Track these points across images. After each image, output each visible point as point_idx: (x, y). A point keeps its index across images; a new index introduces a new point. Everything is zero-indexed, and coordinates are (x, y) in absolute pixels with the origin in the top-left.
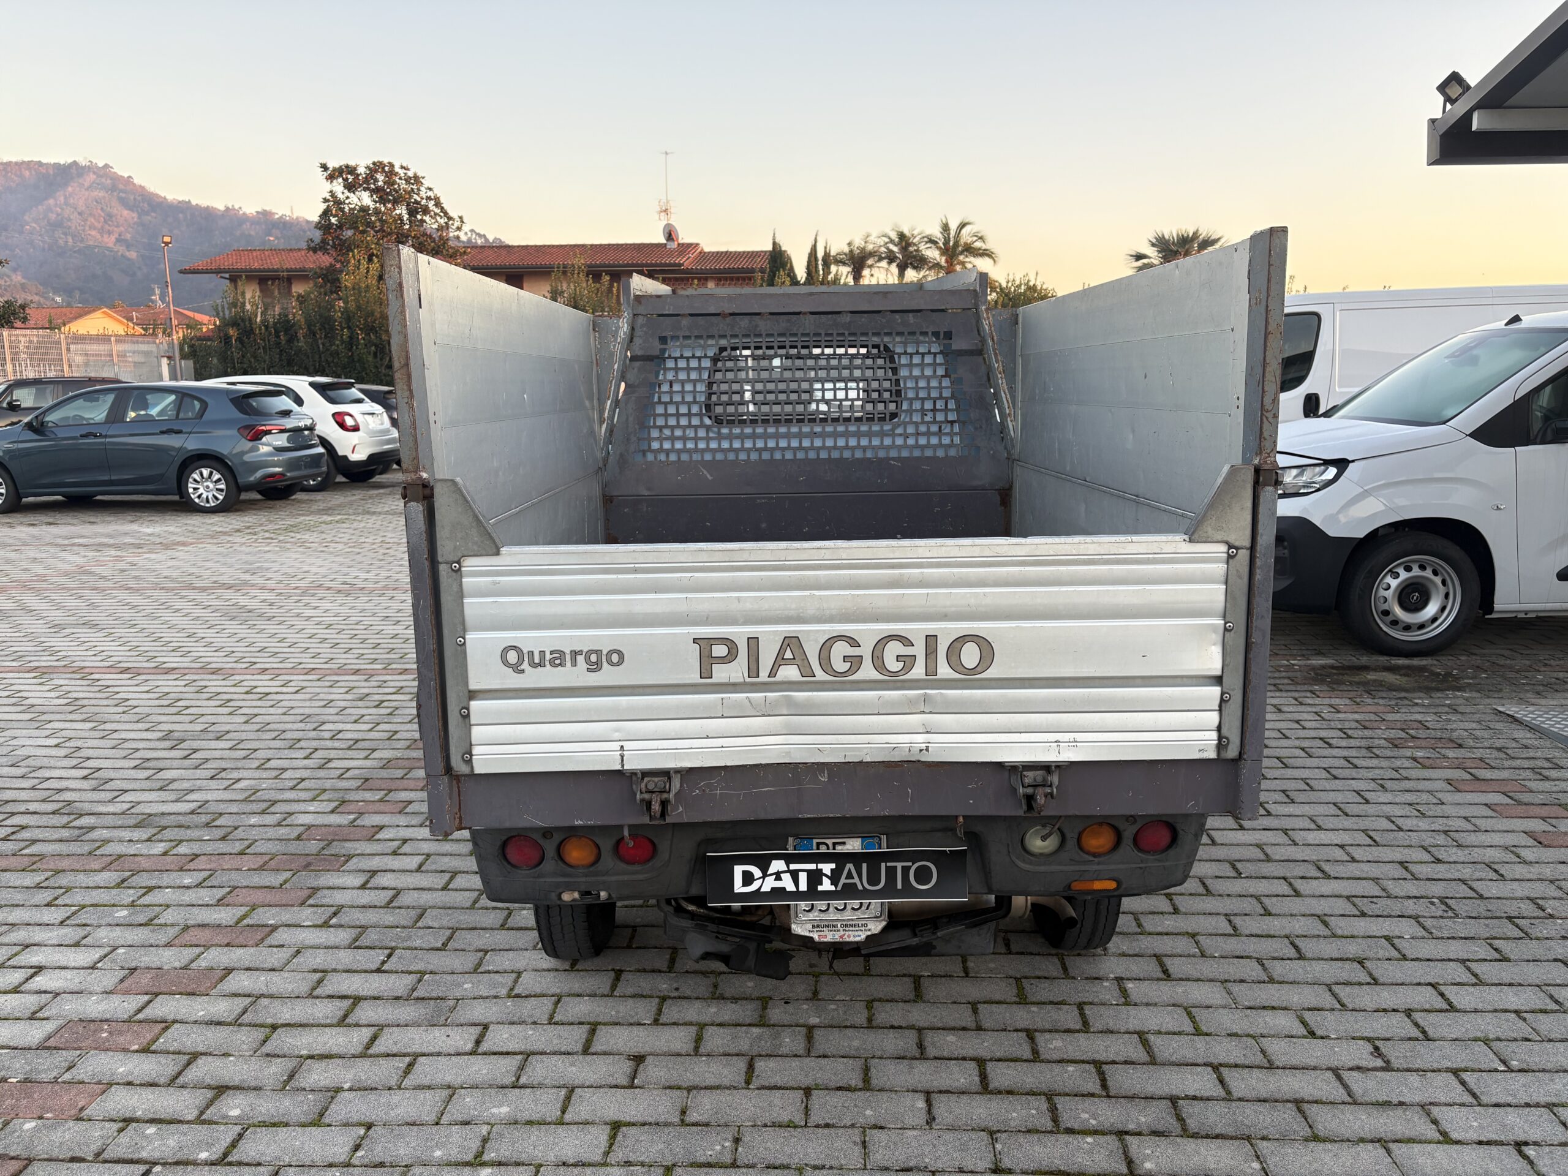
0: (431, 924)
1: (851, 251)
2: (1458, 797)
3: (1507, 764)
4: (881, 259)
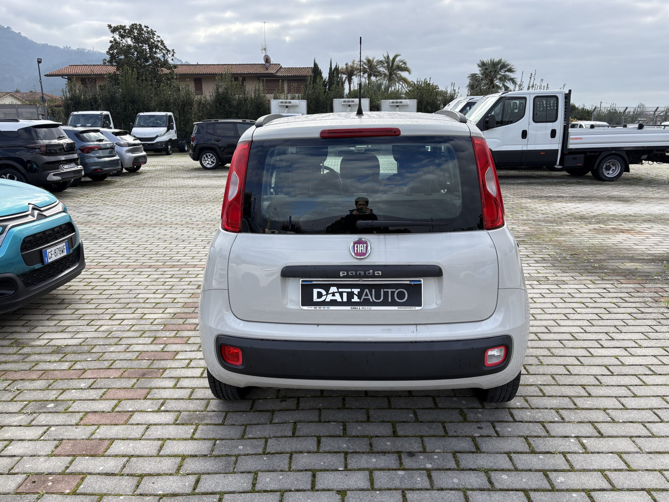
1: (347, 68)
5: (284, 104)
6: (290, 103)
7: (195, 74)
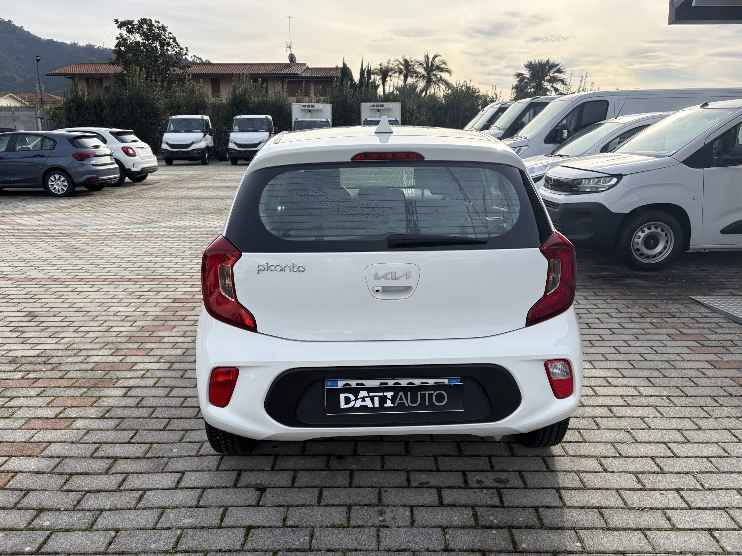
0: (158, 416)
1: (381, 68)
2: (674, 343)
3: (697, 326)
4: (395, 72)
5: (306, 108)
6: (313, 106)
7: (213, 74)
